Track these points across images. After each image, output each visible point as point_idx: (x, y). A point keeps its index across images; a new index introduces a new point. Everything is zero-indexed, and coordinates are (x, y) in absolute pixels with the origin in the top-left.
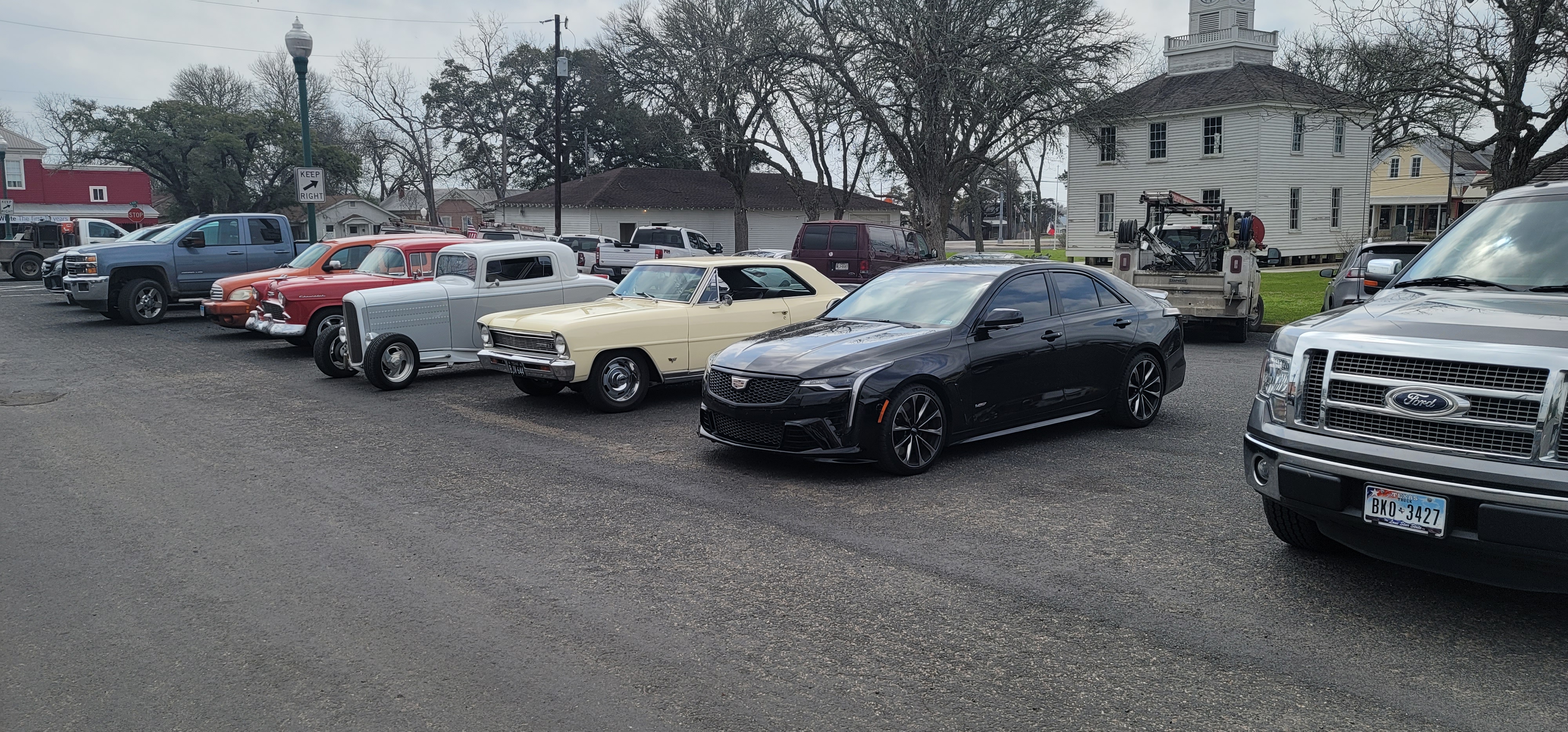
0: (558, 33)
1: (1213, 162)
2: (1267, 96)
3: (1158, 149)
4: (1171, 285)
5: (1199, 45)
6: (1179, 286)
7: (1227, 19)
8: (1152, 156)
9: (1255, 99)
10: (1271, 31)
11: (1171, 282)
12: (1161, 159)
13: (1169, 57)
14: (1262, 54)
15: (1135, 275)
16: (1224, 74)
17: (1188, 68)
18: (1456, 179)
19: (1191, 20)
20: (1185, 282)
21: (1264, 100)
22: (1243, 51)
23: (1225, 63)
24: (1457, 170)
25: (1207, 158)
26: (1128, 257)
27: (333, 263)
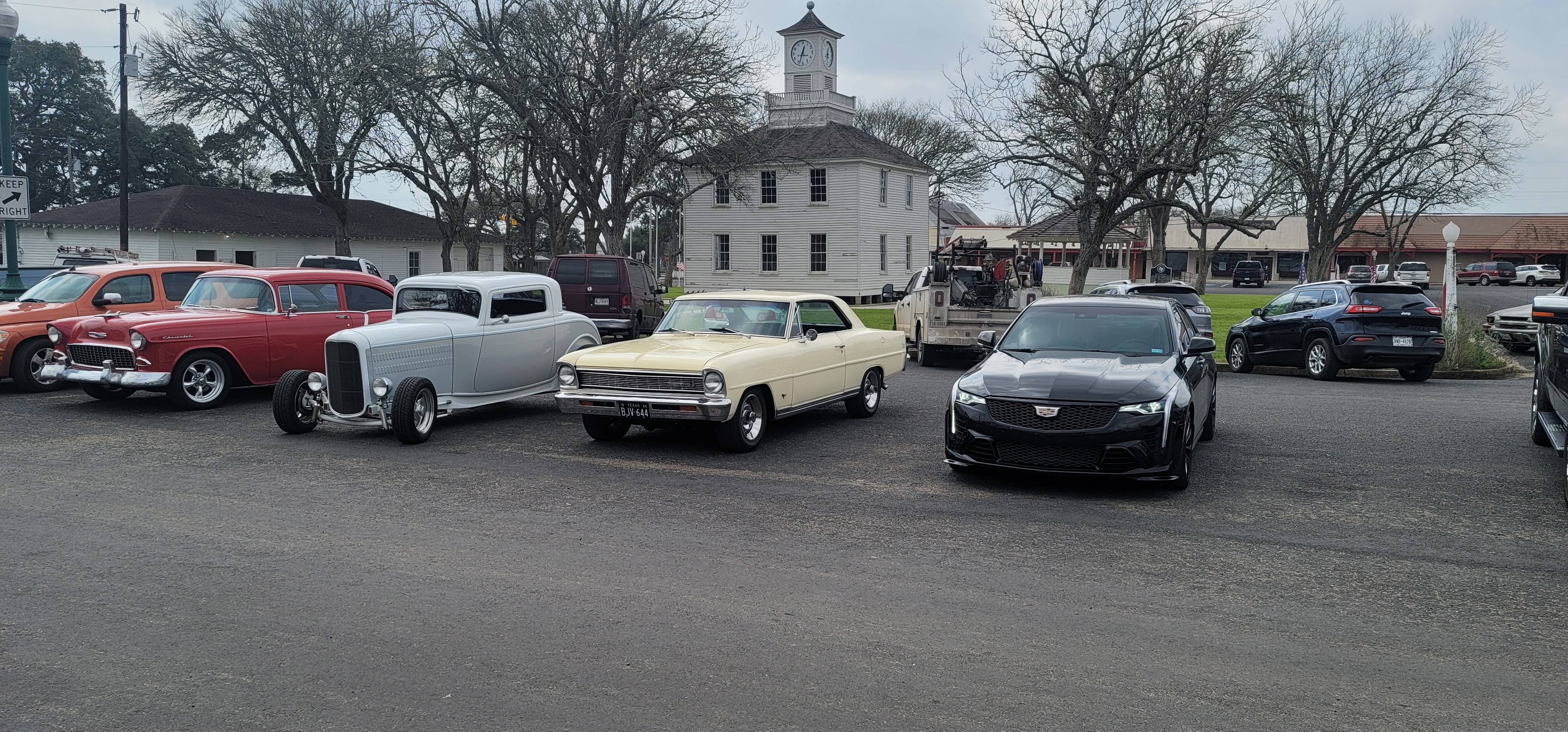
0: (123, 26)
1: (820, 209)
2: (863, 154)
3: (769, 195)
4: (979, 320)
5: (796, 104)
6: (986, 320)
7: (817, 82)
8: (764, 201)
9: (855, 155)
10: (850, 96)
11: (979, 316)
12: (772, 204)
13: (770, 111)
14: (845, 116)
15: (949, 310)
16: (820, 130)
17: (785, 123)
18: (942, 232)
19: (786, 79)
20: (990, 316)
21: (862, 157)
22: (832, 111)
23: (819, 122)
24: (942, 224)
25: (814, 206)
26: (942, 294)
27: (107, 296)
